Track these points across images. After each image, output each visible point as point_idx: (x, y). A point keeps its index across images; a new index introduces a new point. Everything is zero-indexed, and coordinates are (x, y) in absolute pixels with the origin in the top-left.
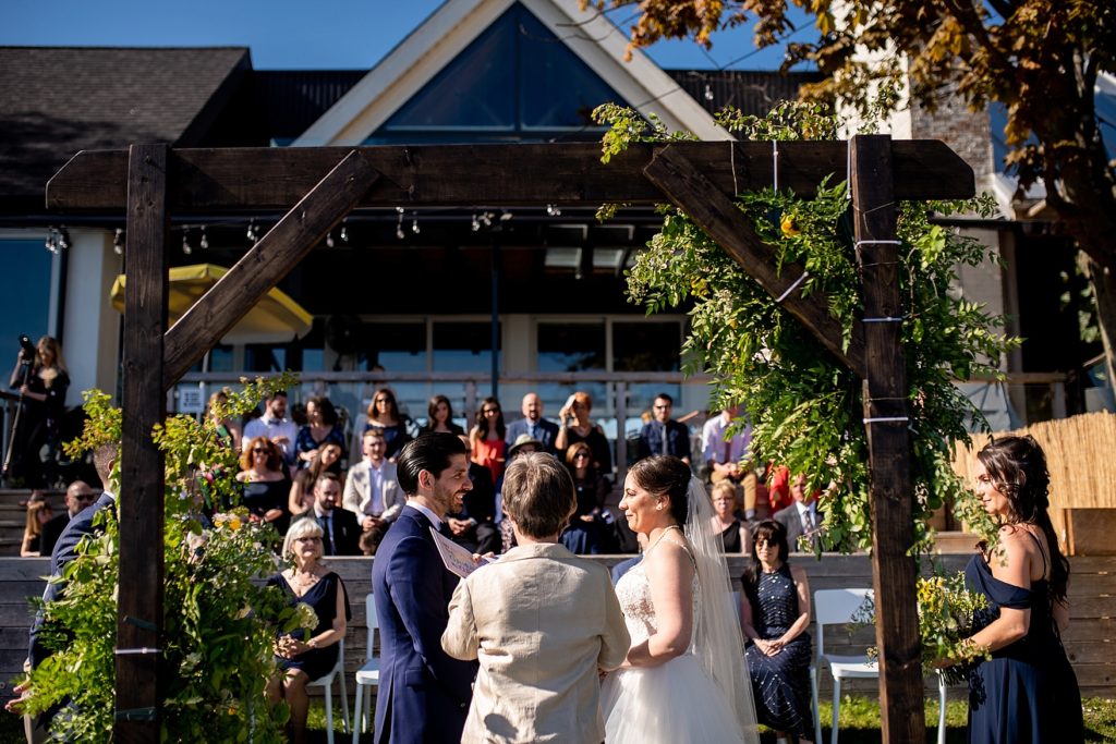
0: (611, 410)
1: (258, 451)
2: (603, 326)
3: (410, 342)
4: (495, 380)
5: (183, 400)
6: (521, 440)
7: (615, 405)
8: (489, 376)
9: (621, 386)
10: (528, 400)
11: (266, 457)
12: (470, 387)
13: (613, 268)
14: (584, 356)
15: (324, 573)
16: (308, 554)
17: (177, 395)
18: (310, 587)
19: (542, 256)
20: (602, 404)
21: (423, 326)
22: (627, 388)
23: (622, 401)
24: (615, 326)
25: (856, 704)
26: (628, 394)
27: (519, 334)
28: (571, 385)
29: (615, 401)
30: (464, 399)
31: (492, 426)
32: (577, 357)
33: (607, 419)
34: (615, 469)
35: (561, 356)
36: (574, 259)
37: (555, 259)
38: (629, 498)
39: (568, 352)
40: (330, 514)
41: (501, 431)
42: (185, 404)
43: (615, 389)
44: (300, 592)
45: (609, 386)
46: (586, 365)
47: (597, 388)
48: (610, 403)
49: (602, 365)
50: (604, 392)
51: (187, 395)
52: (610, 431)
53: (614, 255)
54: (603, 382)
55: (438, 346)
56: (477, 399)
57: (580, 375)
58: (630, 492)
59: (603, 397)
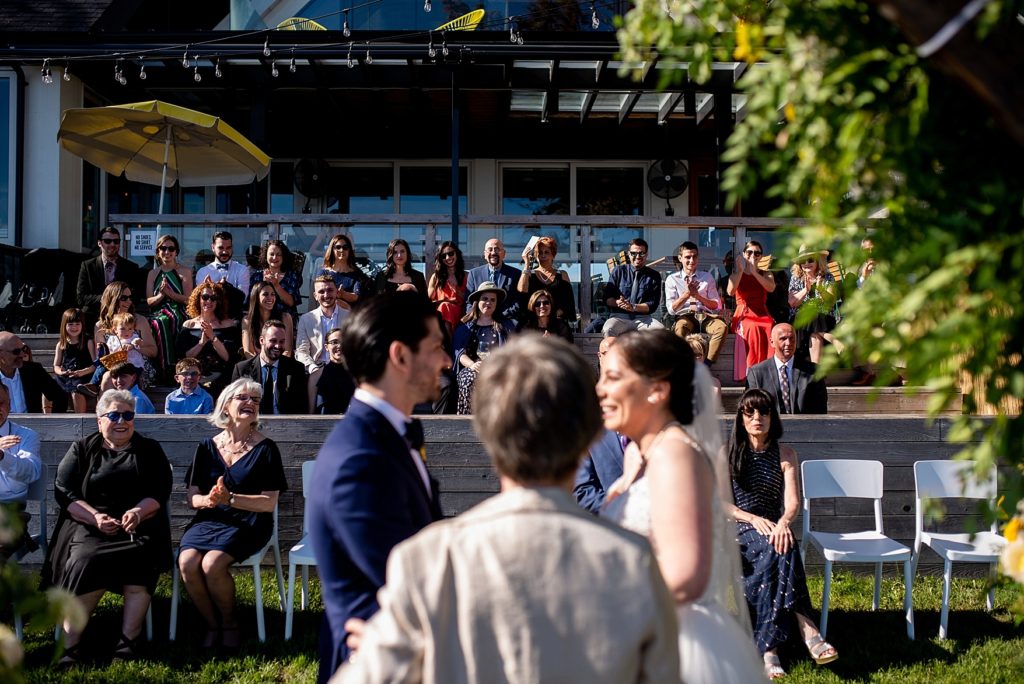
0: (575, 255)
1: (206, 298)
2: (567, 171)
3: (379, 186)
4: (456, 223)
5: (134, 243)
6: (482, 287)
7: (579, 251)
8: (449, 220)
9: (586, 230)
10: (490, 244)
11: (214, 304)
12: (430, 230)
13: (578, 113)
14: (548, 203)
15: (258, 440)
16: (244, 416)
17: (128, 237)
18: (242, 455)
19: (507, 99)
20: (566, 249)
21: (390, 171)
22: (592, 233)
23: (587, 247)
24: (579, 171)
25: (840, 579)
26: (593, 238)
27: (485, 177)
28: (534, 228)
29: (579, 246)
30: (424, 243)
31: (452, 271)
32: (541, 203)
33: (569, 263)
34: (578, 316)
35: (526, 201)
36: (540, 104)
37: (520, 104)
38: (610, 382)
39: (533, 199)
40: (276, 364)
41: (461, 277)
42: (136, 248)
43: (579, 233)
44: (231, 462)
45: (573, 231)
46: (550, 210)
47: (561, 232)
48: (574, 247)
49: (567, 211)
50: (568, 236)
51: (137, 237)
52: (574, 274)
53: (579, 99)
54: (567, 226)
55: (404, 191)
56: (437, 243)
57: (544, 219)
58: (613, 374)
59: (566, 242)
